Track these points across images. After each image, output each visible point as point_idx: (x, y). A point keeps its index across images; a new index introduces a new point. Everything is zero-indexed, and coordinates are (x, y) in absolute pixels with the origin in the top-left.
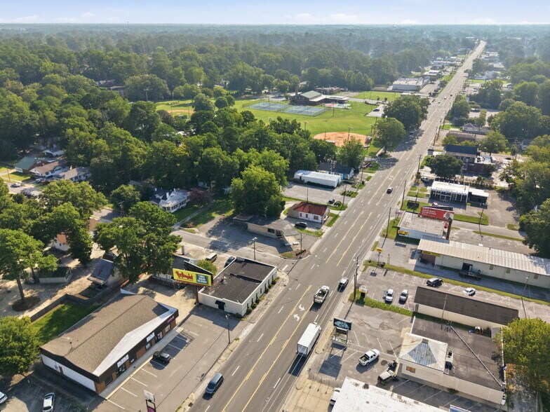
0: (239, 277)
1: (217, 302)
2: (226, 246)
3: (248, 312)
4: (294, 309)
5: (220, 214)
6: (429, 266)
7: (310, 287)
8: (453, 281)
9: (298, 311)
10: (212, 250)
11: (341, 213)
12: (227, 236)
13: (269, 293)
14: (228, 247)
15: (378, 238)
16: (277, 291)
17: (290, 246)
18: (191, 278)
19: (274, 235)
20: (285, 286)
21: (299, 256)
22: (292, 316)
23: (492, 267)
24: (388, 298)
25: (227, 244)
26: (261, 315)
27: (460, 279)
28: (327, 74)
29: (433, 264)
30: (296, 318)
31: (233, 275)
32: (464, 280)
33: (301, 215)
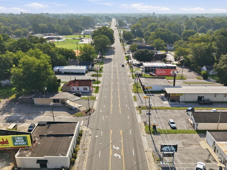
0: (49, 136)
1: (38, 161)
2: (21, 118)
3: (72, 163)
4: (111, 151)
5: (4, 98)
6: (177, 103)
7: (111, 131)
8: (199, 108)
9: (115, 151)
10: (9, 124)
11: (99, 85)
12: (19, 111)
13: (81, 144)
14: (23, 119)
15: (133, 94)
16: (87, 140)
17: (76, 108)
18: (7, 142)
19: (59, 104)
20: (90, 135)
21: (88, 113)
22: (113, 156)
23: (216, 95)
24: (172, 125)
25: (21, 117)
26: (85, 163)
27: (201, 106)
28: (44, 26)
29: (179, 102)
30: (118, 157)
31: (43, 136)
32: (204, 106)
33: (73, 89)
